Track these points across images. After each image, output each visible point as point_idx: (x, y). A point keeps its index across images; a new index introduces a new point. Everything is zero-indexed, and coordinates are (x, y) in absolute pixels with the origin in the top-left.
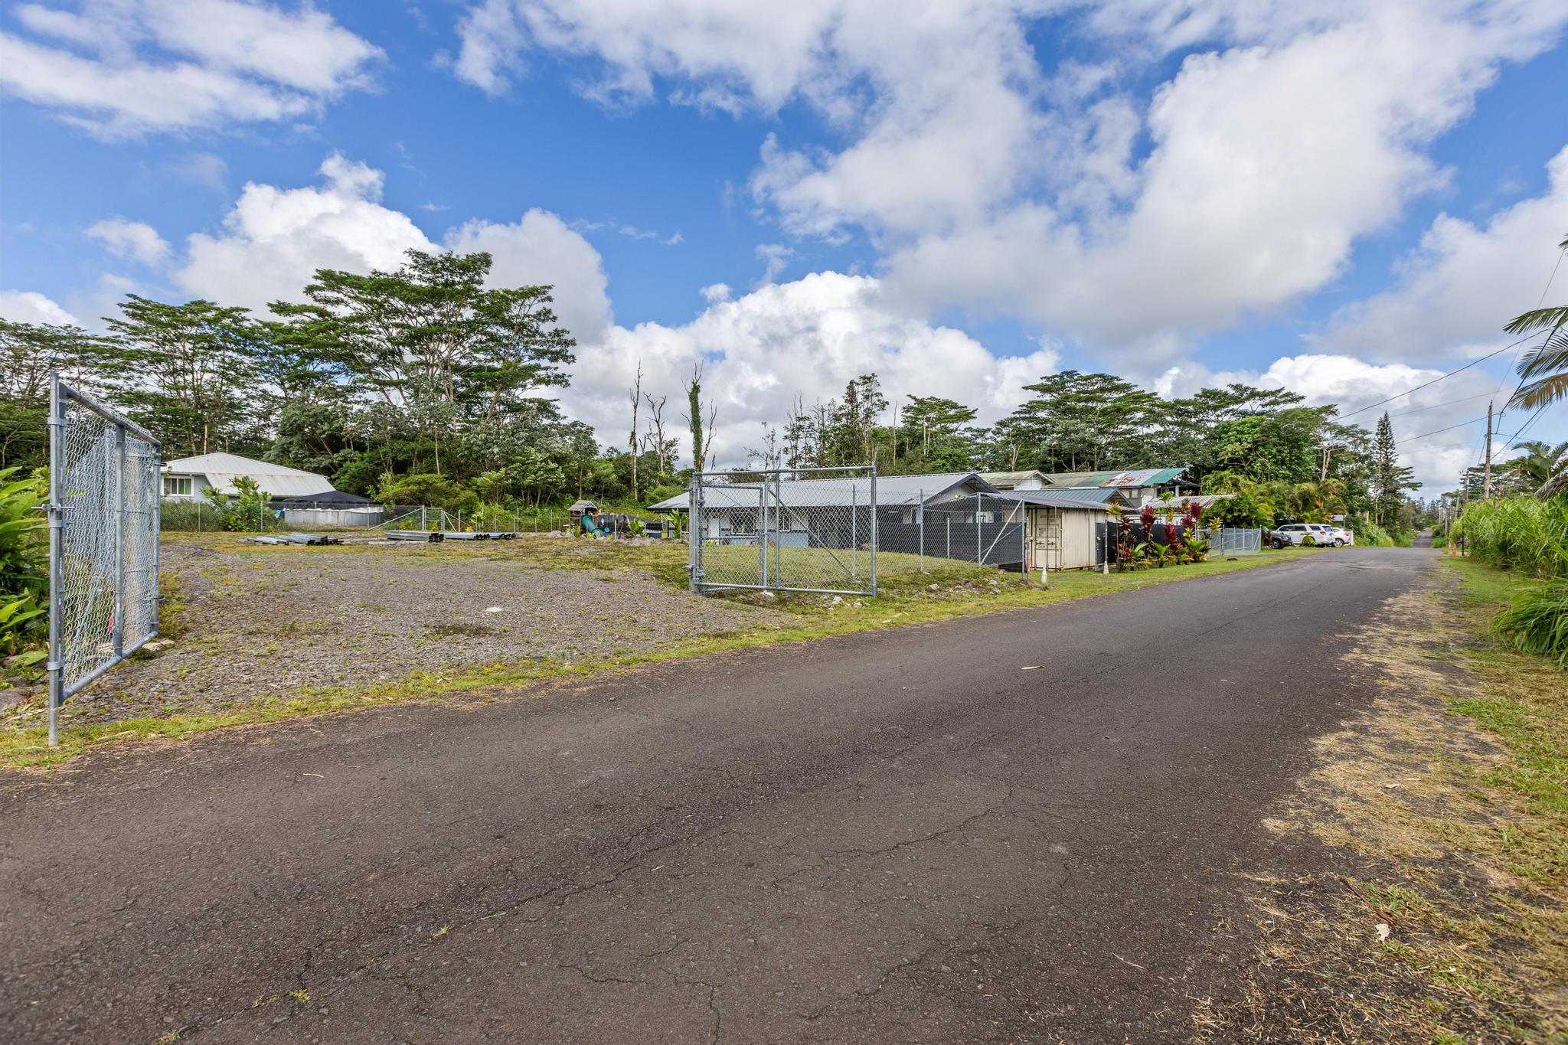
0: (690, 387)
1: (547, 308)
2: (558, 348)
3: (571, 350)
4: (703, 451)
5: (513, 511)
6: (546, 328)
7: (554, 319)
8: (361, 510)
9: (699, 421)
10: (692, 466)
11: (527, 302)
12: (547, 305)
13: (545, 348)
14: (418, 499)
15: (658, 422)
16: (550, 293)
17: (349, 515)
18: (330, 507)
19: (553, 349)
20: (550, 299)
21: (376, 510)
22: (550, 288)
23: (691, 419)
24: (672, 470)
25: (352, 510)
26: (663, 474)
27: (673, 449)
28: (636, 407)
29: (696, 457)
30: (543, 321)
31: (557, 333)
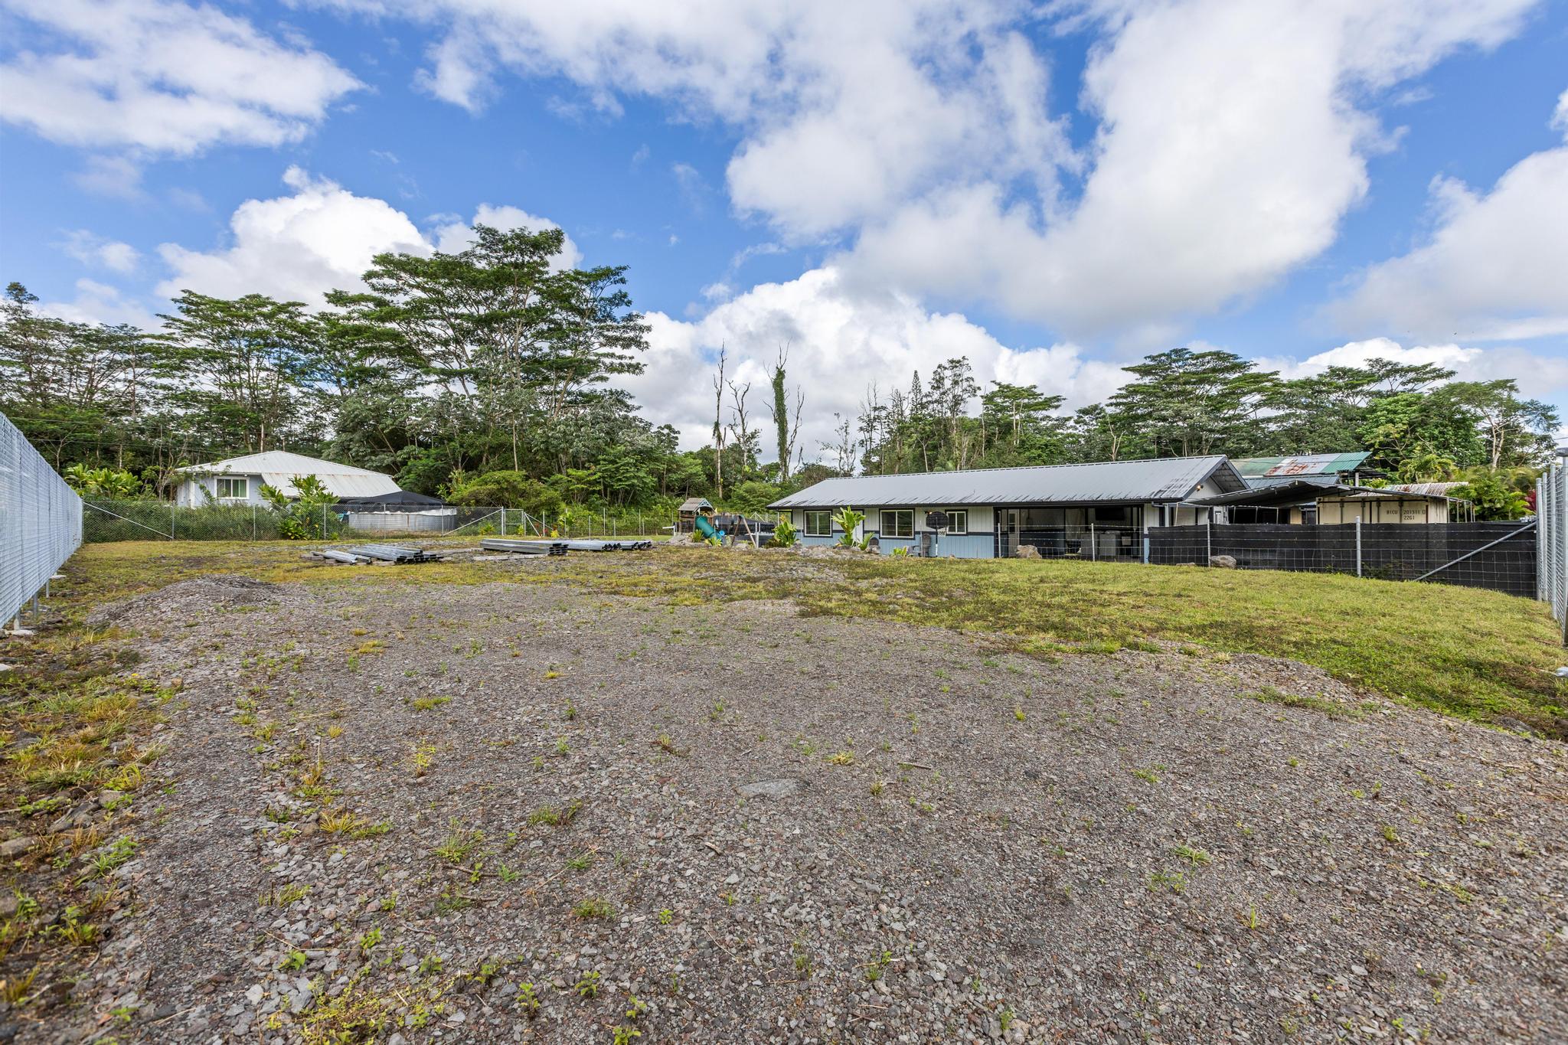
0: (774, 373)
1: (623, 291)
2: (632, 334)
3: (645, 337)
4: (789, 442)
5: (597, 511)
6: (619, 312)
7: (628, 302)
8: (434, 513)
9: (783, 410)
10: (777, 460)
11: (601, 284)
12: (623, 288)
13: (618, 334)
14: (496, 500)
15: (740, 411)
16: (624, 274)
17: (421, 518)
18: (399, 509)
19: (626, 335)
20: (623, 281)
21: (448, 512)
22: (624, 268)
23: (774, 408)
24: (755, 464)
25: (423, 513)
26: (747, 469)
27: (754, 441)
28: (719, 395)
29: (781, 450)
30: (617, 305)
31: (630, 318)
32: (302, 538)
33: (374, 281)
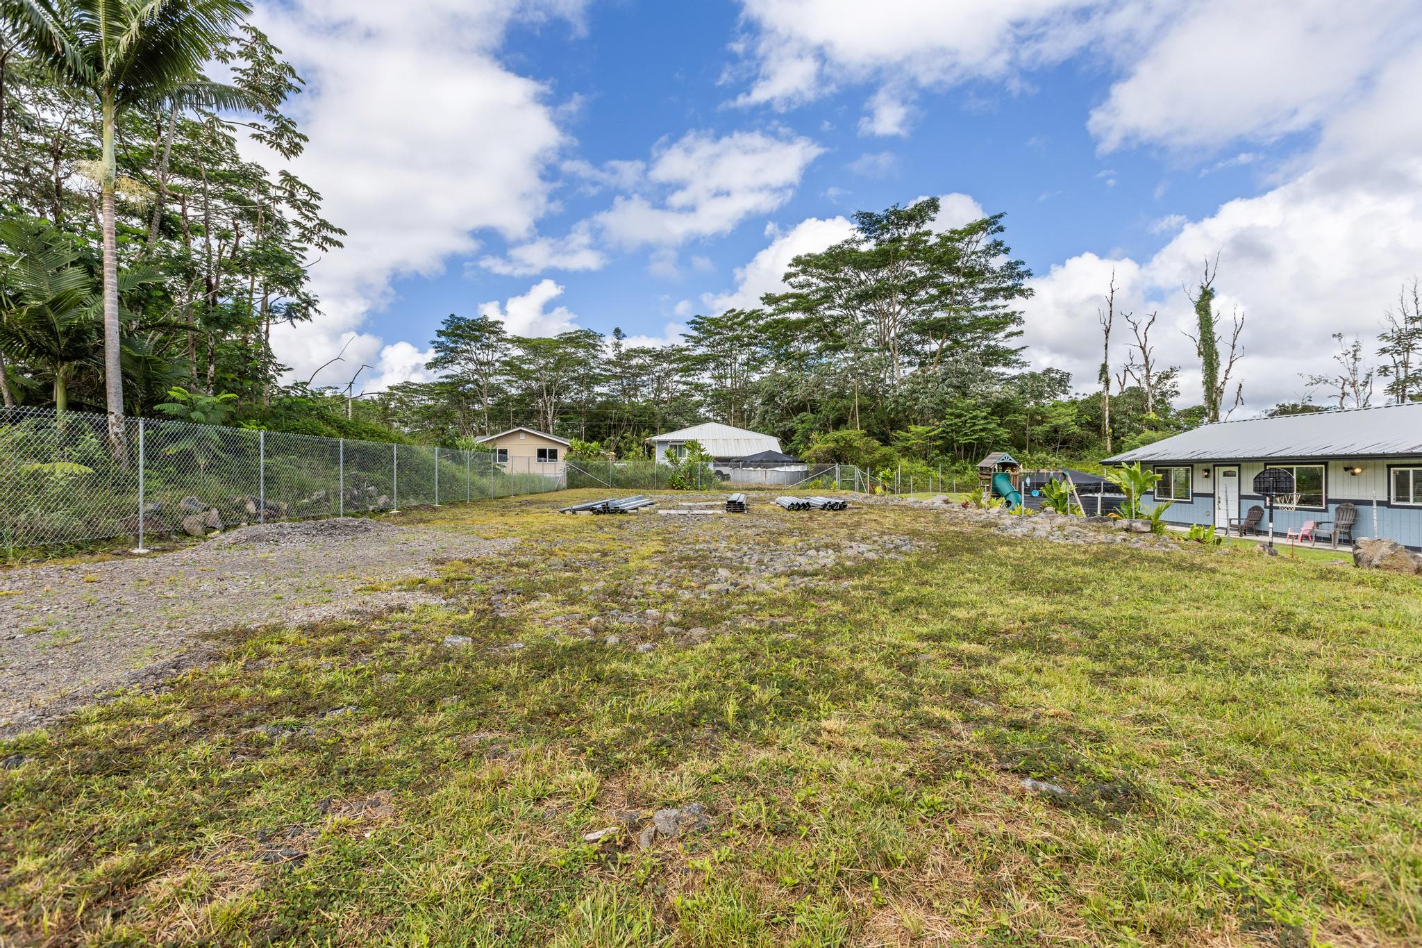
0: (1196, 294)
1: (999, 240)
2: (1010, 283)
3: (1026, 283)
4: (1220, 378)
5: (935, 466)
6: (997, 262)
7: (1007, 251)
8: (783, 469)
9: (1212, 339)
10: (1201, 402)
11: (975, 238)
12: (999, 236)
13: (994, 285)
14: (837, 456)
15: (1143, 349)
16: (1001, 222)
17: (775, 474)
18: (759, 466)
19: (1004, 285)
20: (1001, 229)
21: (799, 468)
22: (1001, 216)
23: (1198, 338)
24: (1167, 410)
25: (777, 469)
26: (1152, 416)
27: (1169, 382)
28: (1107, 331)
29: (1208, 389)
30: (994, 255)
31: (1010, 266)
32: (682, 488)
33: (792, 280)
